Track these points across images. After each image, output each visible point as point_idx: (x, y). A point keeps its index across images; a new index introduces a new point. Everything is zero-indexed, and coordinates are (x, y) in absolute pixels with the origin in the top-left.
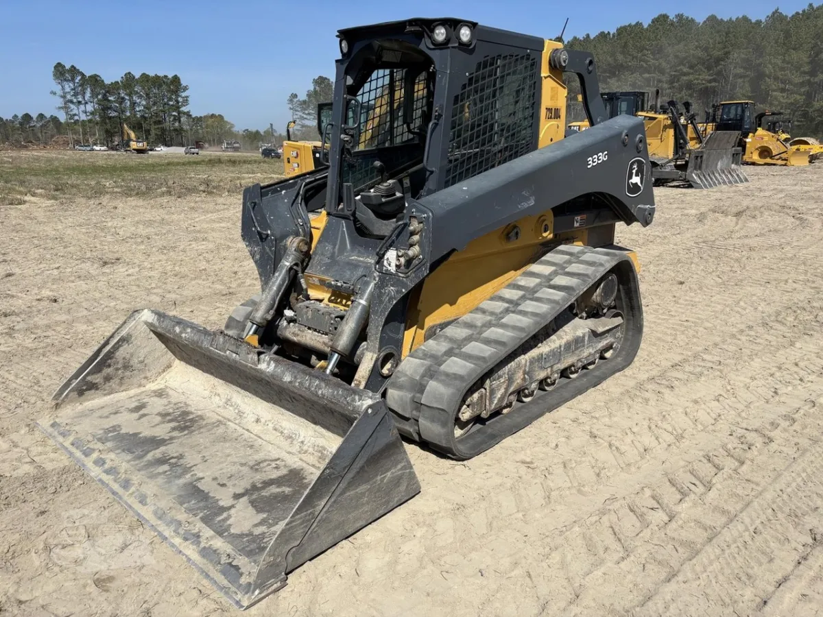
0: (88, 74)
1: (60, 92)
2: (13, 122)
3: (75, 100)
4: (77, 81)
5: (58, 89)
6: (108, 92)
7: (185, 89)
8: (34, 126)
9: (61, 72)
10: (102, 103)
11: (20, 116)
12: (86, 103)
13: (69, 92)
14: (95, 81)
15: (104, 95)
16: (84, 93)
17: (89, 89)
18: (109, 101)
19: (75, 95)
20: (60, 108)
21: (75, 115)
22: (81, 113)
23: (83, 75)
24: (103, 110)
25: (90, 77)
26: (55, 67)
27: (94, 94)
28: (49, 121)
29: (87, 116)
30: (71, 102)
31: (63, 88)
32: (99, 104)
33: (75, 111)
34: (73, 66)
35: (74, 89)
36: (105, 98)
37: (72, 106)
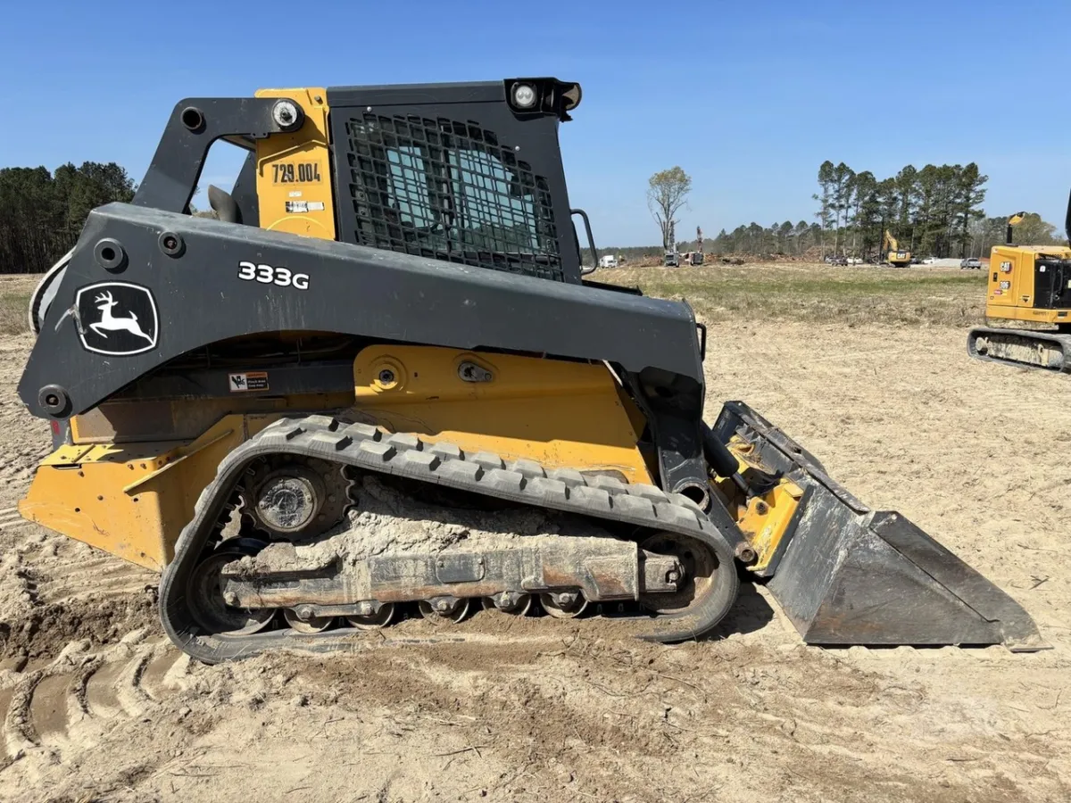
0: (857, 172)
1: (821, 196)
2: (772, 231)
3: (837, 204)
4: (844, 181)
5: (820, 192)
6: (878, 192)
7: (983, 180)
8: (792, 236)
9: (828, 172)
10: (868, 206)
11: (780, 223)
12: (849, 207)
13: (832, 195)
14: (866, 178)
15: (873, 196)
16: (850, 195)
17: (855, 191)
18: (877, 202)
19: (838, 198)
20: (819, 214)
21: (833, 221)
22: (840, 218)
23: (853, 173)
24: (867, 214)
25: (860, 175)
26: (823, 167)
27: (860, 196)
28: (809, 230)
29: (847, 222)
30: (832, 206)
31: (826, 190)
32: (864, 207)
33: (834, 218)
34: (842, 164)
35: (838, 191)
36: (873, 199)
37: (832, 211)
